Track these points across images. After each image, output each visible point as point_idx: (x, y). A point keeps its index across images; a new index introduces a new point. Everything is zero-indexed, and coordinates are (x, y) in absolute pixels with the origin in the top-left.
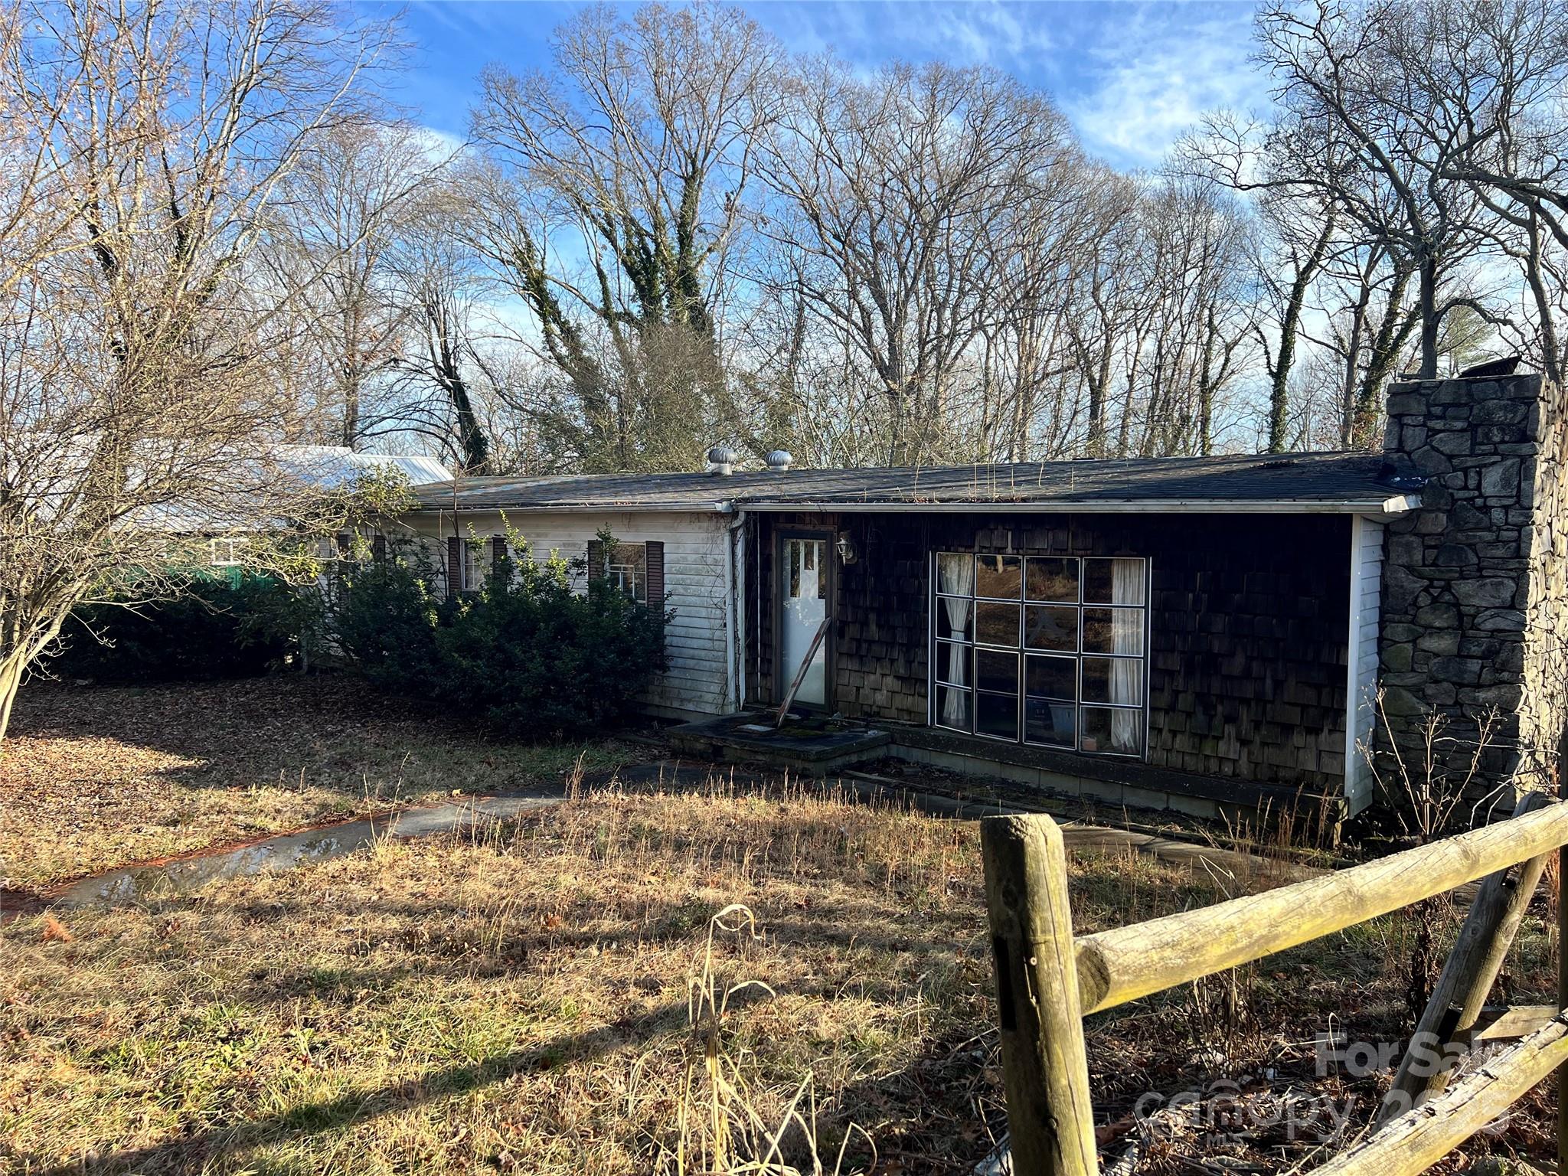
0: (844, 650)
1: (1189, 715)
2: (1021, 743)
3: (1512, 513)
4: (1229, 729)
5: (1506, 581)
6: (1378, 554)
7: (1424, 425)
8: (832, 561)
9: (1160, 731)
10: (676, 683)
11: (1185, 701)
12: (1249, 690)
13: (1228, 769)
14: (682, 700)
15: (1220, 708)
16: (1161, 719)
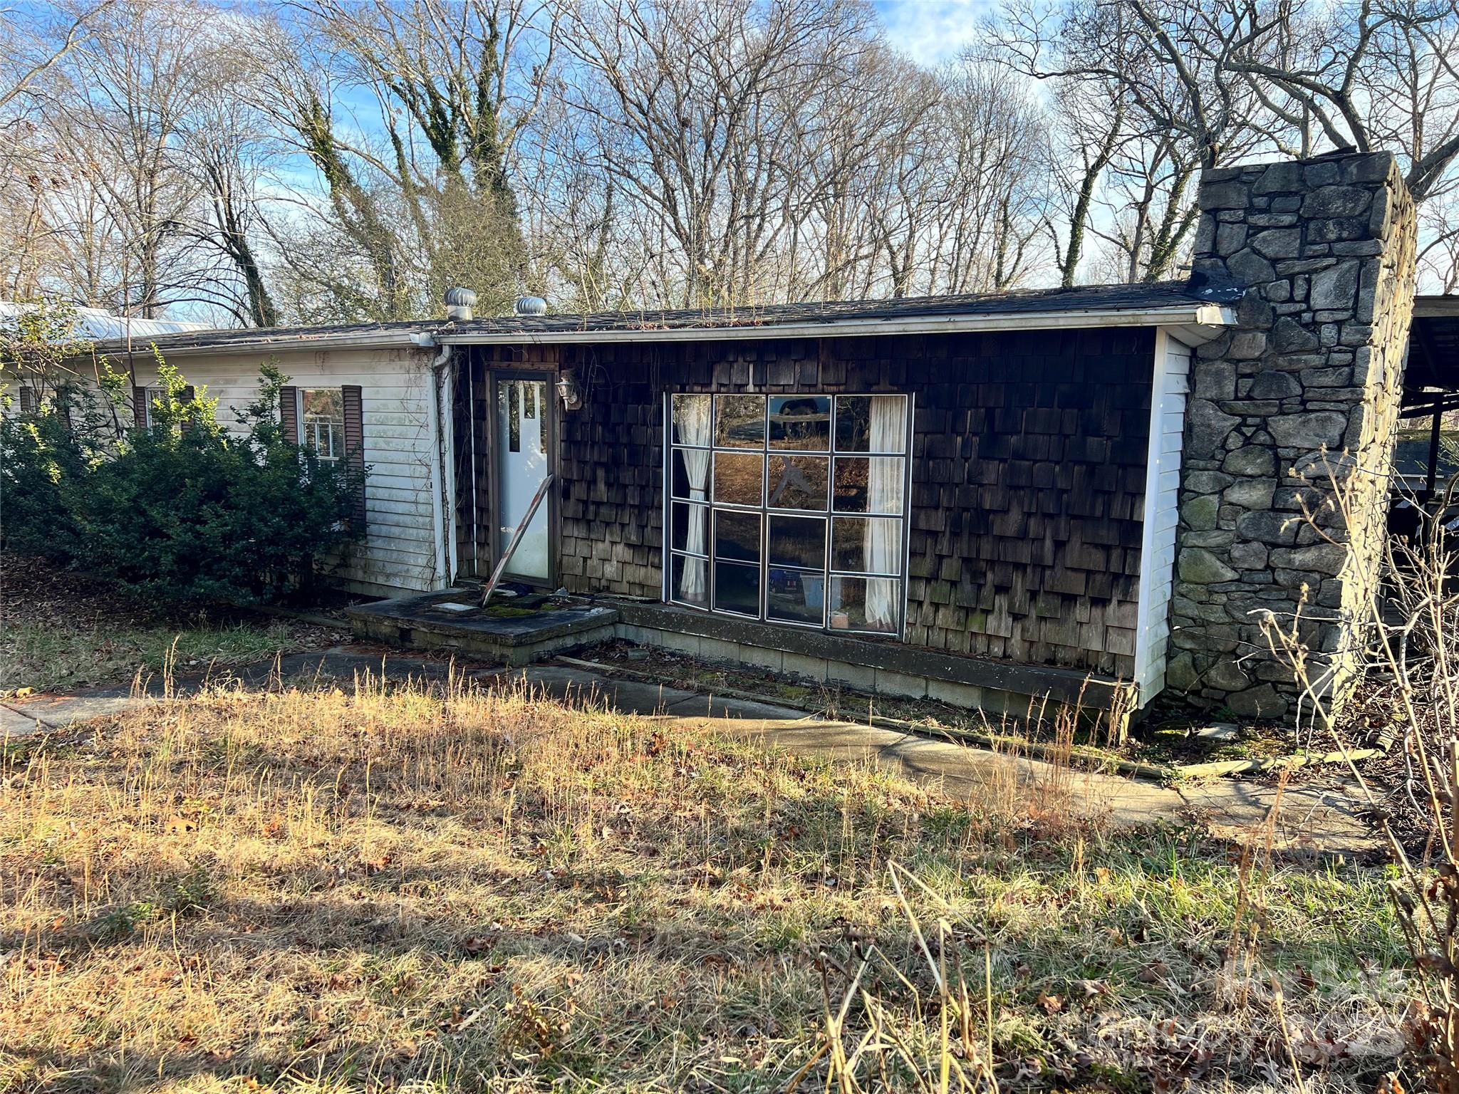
0: (569, 514)
1: (954, 584)
2: (762, 621)
3: (1346, 329)
4: (1001, 601)
5: (1334, 415)
6: (1182, 386)
7: (1244, 221)
8: (554, 407)
9: (920, 604)
10: (379, 555)
11: (950, 569)
12: (1024, 553)
13: (997, 649)
14: (388, 576)
15: (990, 576)
16: (922, 591)
